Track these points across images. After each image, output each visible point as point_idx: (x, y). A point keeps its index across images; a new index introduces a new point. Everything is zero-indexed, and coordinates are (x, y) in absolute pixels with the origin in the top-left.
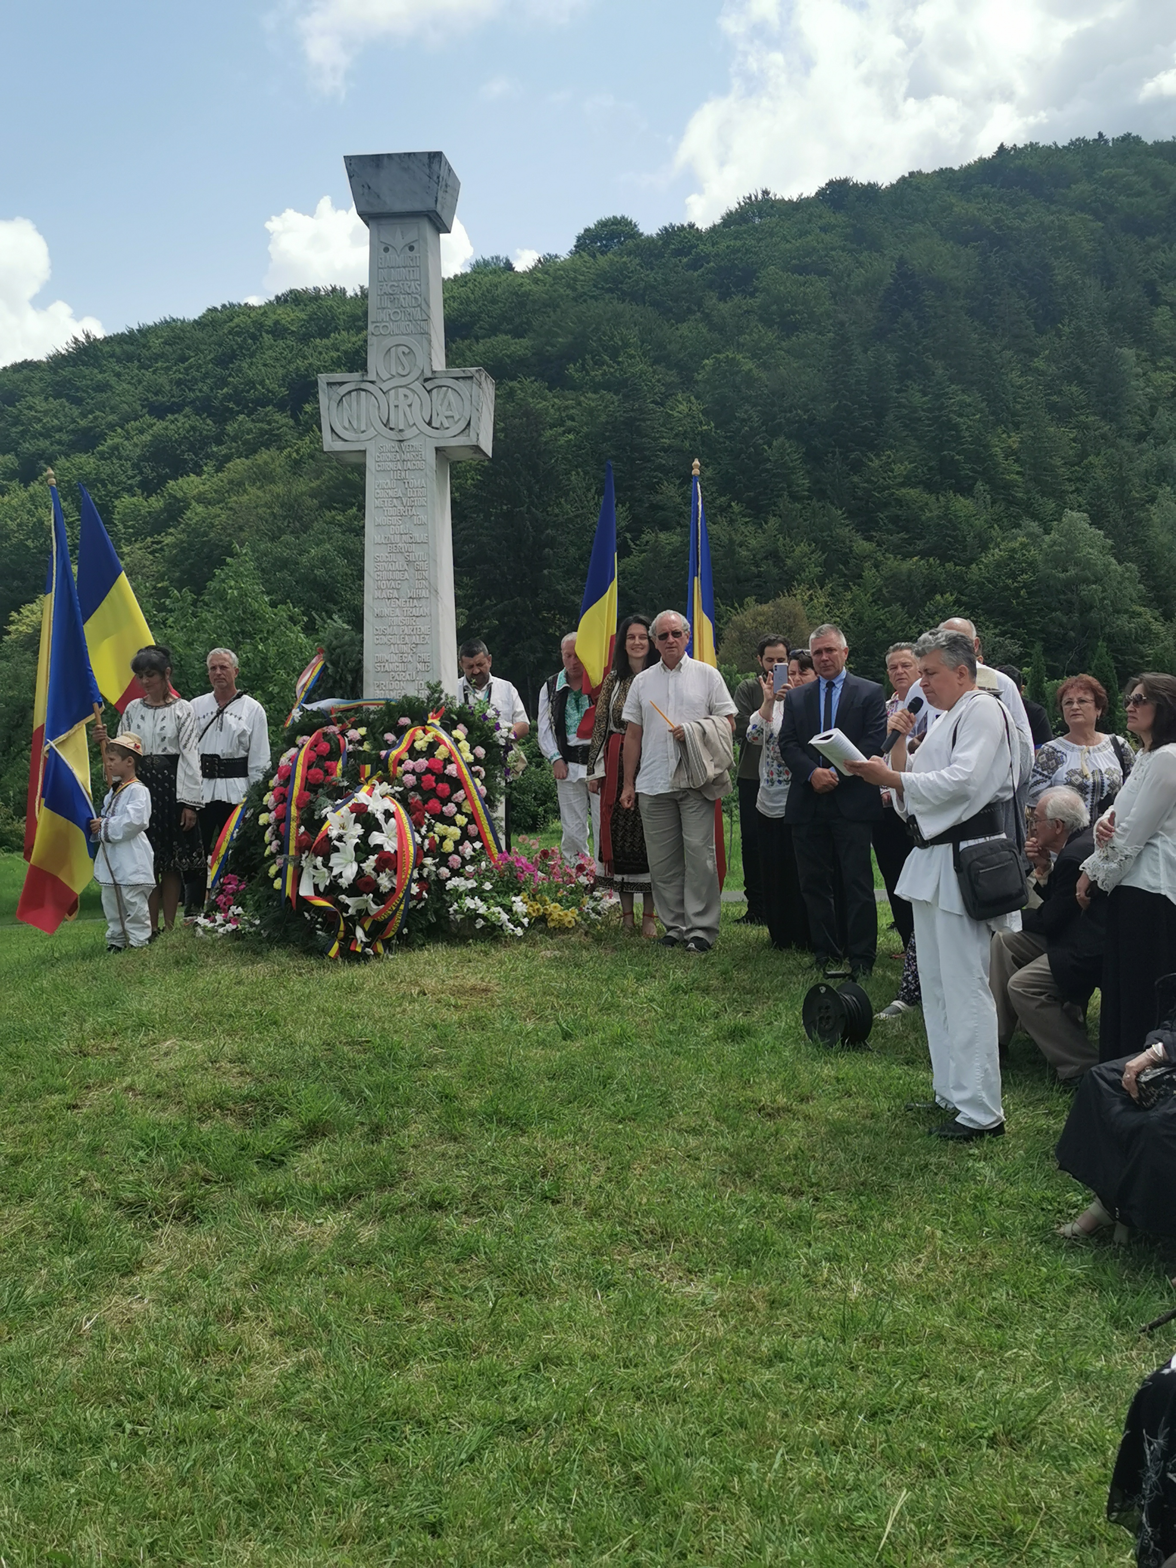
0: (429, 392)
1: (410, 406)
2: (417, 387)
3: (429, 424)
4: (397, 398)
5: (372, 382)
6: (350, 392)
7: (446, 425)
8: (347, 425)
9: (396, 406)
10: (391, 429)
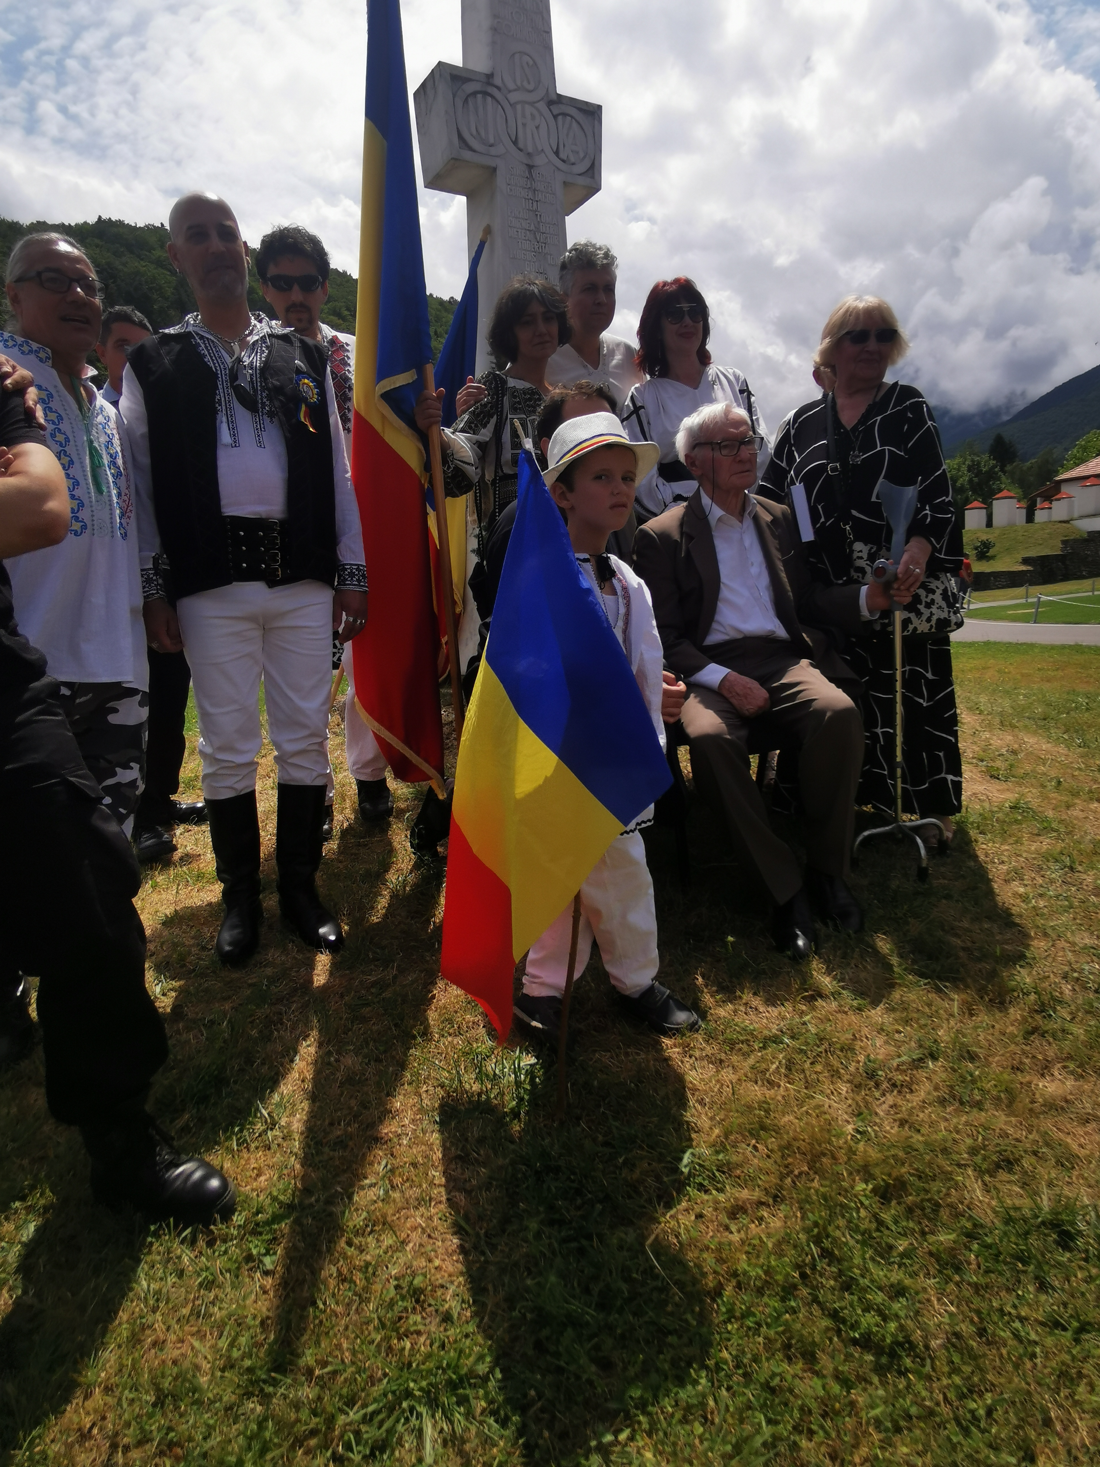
0: (555, 117)
1: (537, 128)
2: (542, 106)
3: (557, 153)
4: (524, 116)
5: (499, 88)
6: (474, 94)
7: (573, 160)
8: (474, 132)
9: (524, 125)
10: (521, 150)
